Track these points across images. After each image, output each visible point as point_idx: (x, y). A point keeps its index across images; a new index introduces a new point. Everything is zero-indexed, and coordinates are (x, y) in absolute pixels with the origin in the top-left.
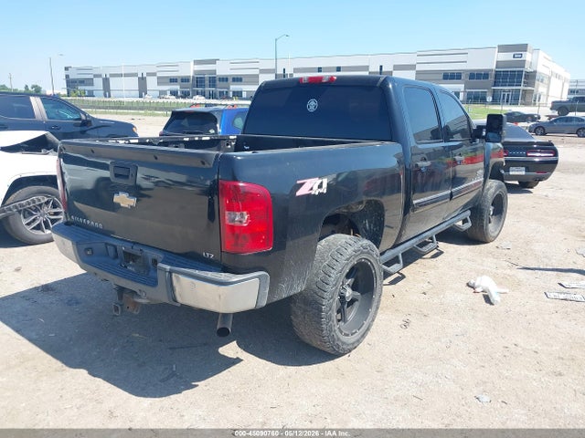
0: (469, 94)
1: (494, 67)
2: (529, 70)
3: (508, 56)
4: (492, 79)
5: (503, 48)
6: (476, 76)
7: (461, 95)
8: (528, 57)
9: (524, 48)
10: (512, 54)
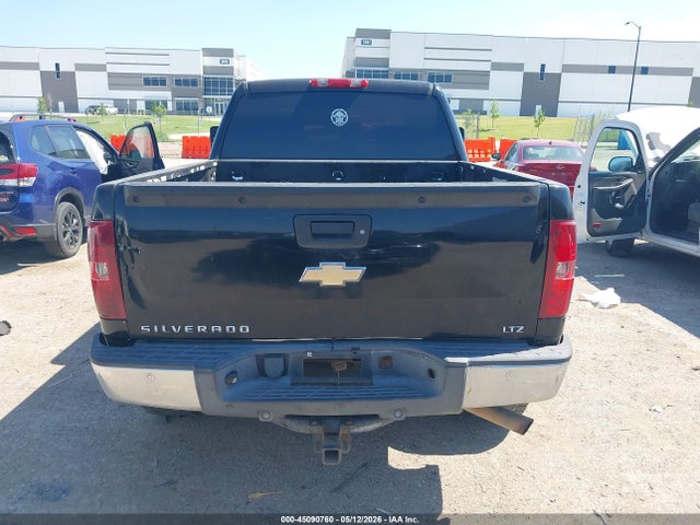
0: (179, 104)
1: (202, 73)
2: (239, 78)
3: (214, 62)
4: (201, 86)
5: (209, 52)
6: (183, 82)
7: (170, 104)
8: (234, 63)
9: (229, 53)
10: (219, 58)
